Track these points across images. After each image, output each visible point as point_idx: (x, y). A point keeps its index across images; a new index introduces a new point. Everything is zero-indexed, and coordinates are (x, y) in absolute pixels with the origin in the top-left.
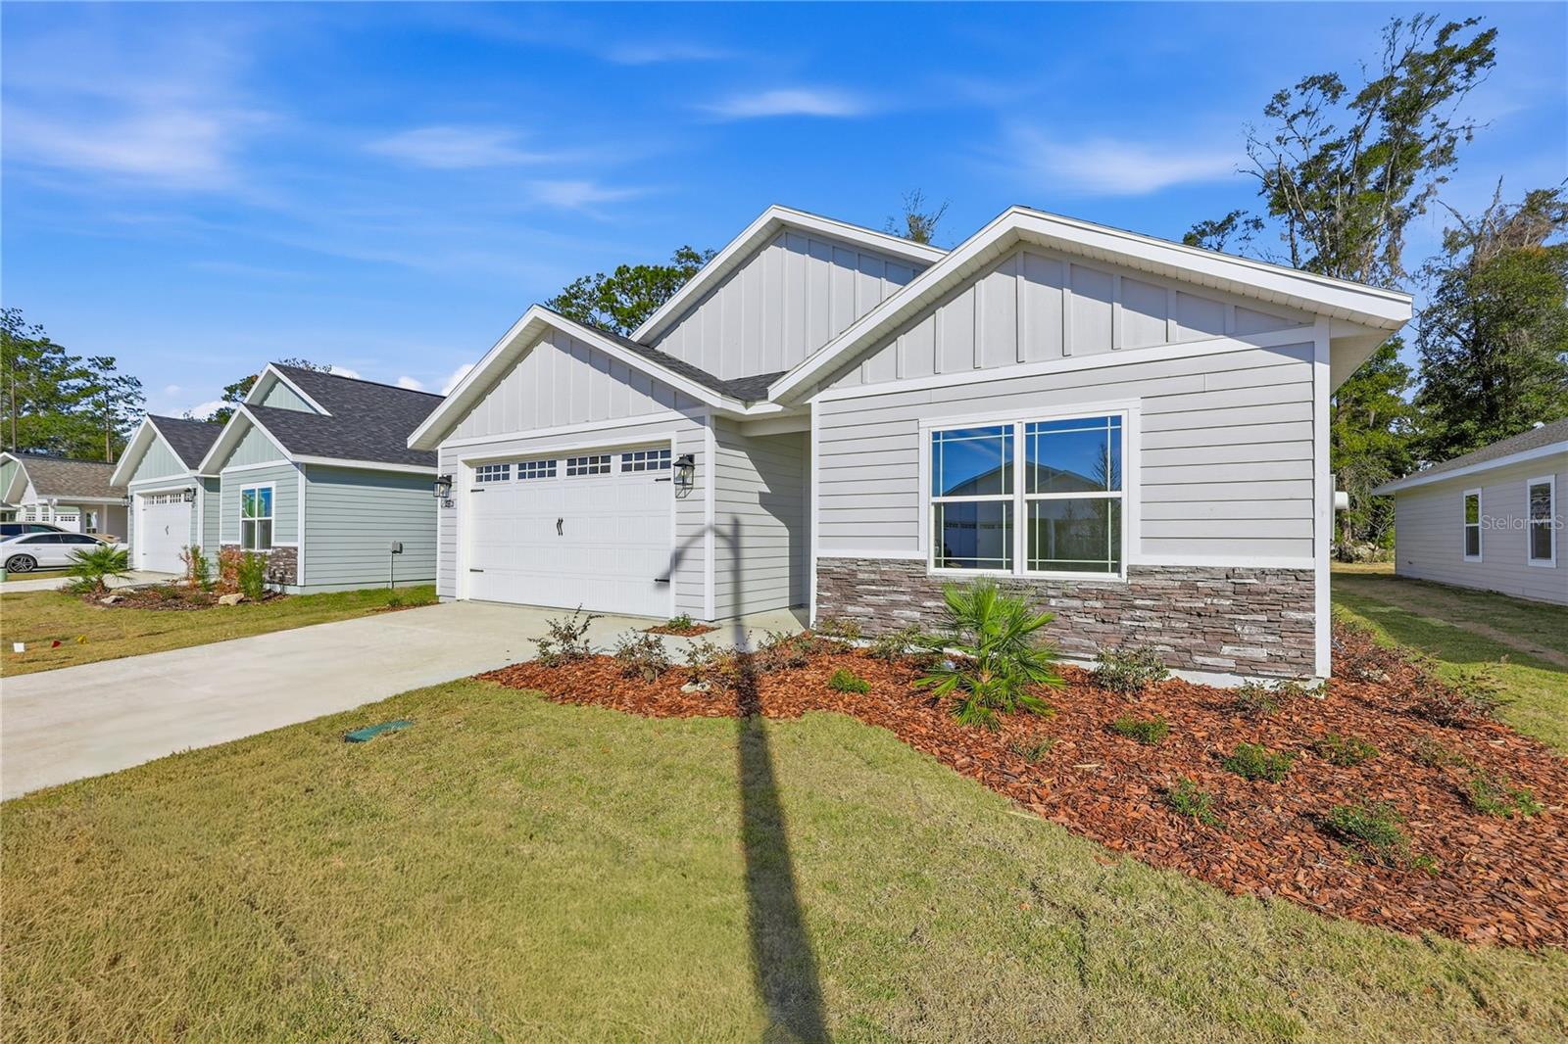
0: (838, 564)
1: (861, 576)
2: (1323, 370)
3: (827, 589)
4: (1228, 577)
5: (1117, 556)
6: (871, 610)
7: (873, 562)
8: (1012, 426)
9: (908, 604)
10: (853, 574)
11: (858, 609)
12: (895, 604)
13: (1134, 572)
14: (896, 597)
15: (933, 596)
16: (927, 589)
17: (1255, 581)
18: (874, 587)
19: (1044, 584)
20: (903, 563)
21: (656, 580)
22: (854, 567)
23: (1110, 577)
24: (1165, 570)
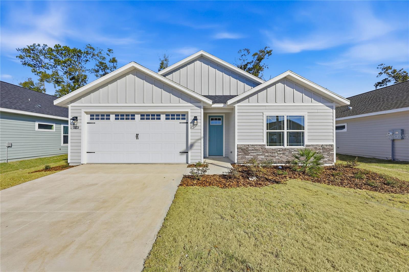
0: (243, 146)
1: (249, 149)
2: (334, 111)
3: (240, 152)
4: (322, 146)
5: (303, 142)
6: (252, 156)
7: (252, 145)
8: (284, 116)
9: (262, 155)
10: (247, 148)
11: (249, 157)
12: (258, 155)
13: (307, 146)
14: (258, 153)
15: (267, 152)
16: (266, 151)
17: (325, 147)
18: (253, 151)
19: (291, 149)
20: (260, 145)
21: (180, 152)
22: (248, 147)
23: (302, 147)
24: (312, 145)
